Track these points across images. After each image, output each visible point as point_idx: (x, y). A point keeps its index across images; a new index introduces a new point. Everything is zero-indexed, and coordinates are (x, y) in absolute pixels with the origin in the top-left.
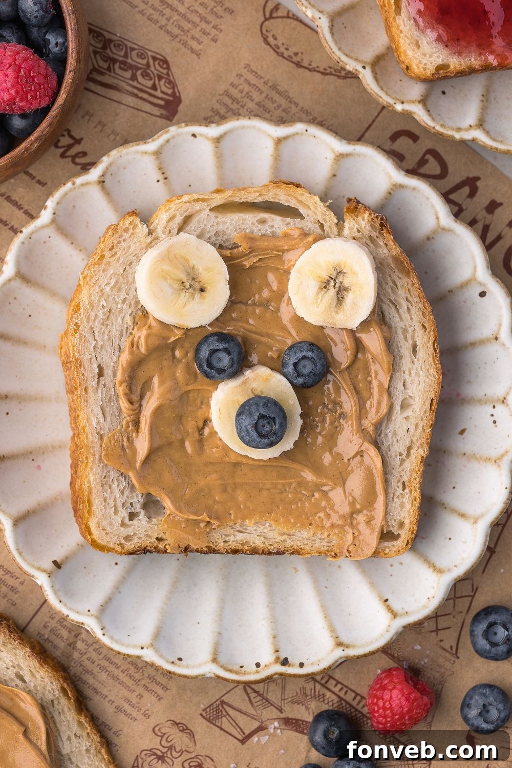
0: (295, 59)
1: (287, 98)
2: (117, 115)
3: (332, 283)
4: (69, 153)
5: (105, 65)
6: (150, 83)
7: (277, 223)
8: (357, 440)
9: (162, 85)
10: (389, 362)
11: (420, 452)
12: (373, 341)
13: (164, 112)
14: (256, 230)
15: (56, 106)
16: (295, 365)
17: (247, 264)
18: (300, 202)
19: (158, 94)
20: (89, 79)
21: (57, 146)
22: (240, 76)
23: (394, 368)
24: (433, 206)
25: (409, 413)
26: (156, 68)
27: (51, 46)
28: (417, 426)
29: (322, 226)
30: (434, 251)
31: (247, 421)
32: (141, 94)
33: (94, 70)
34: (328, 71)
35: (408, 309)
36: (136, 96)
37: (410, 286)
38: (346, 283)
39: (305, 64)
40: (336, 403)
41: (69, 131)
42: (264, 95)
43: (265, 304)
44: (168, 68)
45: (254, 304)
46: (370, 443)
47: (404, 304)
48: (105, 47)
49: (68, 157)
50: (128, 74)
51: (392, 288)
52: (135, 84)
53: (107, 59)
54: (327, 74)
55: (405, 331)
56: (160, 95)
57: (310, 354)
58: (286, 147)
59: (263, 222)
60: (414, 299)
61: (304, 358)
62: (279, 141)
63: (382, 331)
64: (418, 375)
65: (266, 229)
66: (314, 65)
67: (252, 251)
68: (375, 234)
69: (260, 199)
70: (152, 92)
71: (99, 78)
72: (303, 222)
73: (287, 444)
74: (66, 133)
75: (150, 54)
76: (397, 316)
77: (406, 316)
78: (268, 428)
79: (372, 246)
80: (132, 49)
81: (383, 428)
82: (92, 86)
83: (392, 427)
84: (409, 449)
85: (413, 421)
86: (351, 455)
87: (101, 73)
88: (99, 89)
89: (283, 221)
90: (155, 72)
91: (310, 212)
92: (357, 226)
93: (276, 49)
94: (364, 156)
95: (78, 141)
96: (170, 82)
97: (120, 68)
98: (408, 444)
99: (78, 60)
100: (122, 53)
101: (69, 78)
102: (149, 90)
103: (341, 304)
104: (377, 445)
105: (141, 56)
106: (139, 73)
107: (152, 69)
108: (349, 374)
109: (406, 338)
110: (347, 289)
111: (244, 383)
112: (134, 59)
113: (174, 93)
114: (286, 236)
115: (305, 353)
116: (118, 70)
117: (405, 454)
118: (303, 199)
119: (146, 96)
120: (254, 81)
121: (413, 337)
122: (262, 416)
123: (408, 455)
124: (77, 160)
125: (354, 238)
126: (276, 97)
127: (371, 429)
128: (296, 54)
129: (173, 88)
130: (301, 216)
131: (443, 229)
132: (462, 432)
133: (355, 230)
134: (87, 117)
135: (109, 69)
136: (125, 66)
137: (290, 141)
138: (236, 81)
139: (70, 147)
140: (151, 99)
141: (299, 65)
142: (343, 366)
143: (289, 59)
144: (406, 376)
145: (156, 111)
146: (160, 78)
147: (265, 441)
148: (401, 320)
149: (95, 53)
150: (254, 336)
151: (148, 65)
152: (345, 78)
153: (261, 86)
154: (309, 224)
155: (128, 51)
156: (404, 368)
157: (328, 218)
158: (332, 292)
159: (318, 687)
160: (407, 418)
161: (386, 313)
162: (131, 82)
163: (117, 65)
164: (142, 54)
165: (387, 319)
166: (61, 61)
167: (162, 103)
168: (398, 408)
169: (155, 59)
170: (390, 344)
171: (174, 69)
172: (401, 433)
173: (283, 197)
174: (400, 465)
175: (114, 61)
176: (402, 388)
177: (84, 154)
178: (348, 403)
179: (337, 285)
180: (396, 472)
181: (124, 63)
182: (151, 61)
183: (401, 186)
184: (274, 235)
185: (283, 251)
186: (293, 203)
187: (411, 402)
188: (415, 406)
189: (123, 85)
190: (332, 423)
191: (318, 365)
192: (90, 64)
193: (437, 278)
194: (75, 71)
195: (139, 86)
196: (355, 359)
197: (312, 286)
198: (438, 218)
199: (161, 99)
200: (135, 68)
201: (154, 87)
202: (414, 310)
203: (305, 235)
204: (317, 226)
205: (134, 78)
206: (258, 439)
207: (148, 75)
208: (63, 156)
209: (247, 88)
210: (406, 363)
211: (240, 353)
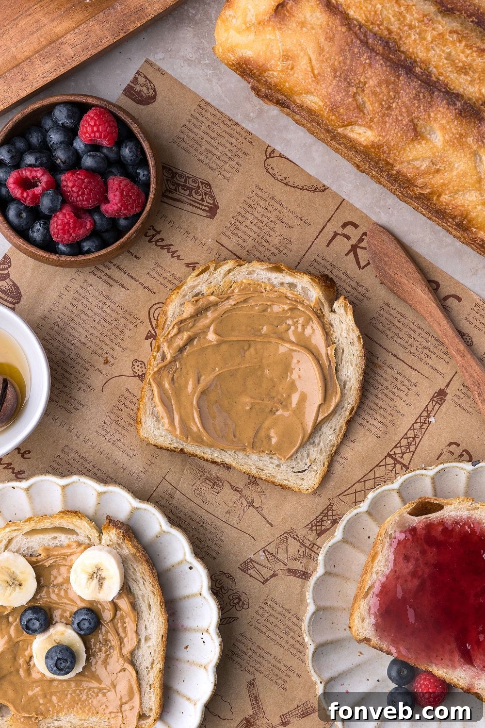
0: (285, 181)
1: (281, 204)
2: (181, 216)
3: (95, 576)
4: (153, 240)
5: (173, 188)
6: (200, 198)
7: (63, 538)
8: (121, 661)
9: (208, 199)
10: (134, 616)
11: (159, 666)
12: (124, 604)
13: (208, 214)
14: (51, 544)
15: (145, 212)
16: (78, 624)
17: (47, 564)
18: (76, 526)
19: (205, 203)
20: (164, 195)
21: (146, 235)
22: (252, 192)
23: (138, 618)
24: (157, 519)
25: (149, 643)
26: (203, 189)
27: (140, 176)
28: (155, 651)
29: (89, 539)
30: (161, 543)
31: (51, 663)
32: (195, 204)
33: (167, 190)
34: (304, 188)
35: (144, 583)
36: (192, 205)
37: (143, 571)
38: (103, 576)
39: (291, 184)
40: (107, 640)
41: (153, 226)
42: (267, 203)
43: (60, 585)
44: (210, 188)
45: (54, 586)
46: (129, 663)
47: (141, 581)
48: (173, 177)
49: (153, 242)
50: (187, 192)
51: (133, 572)
52: (191, 198)
53: (175, 184)
54: (304, 190)
55: (143, 596)
56: (206, 204)
57: (86, 617)
58: (69, 490)
59: (55, 538)
60: (147, 578)
61: (83, 619)
62: (64, 488)
63: (128, 598)
64: (153, 621)
65: (57, 543)
66: (296, 184)
67: (49, 557)
68: (120, 542)
69: (52, 526)
70: (201, 202)
71: (170, 195)
72: (78, 537)
73: (78, 669)
74: (151, 228)
75: (199, 180)
76: (137, 588)
77: (142, 588)
78: (64, 665)
79: (119, 548)
80: (189, 178)
81: (136, 653)
82: (166, 200)
83: (140, 652)
84: (152, 664)
85: (152, 648)
86: (119, 671)
87: (171, 192)
88: (170, 202)
89: (67, 537)
90: (203, 191)
91: (81, 531)
92: (109, 538)
93: (273, 176)
94: (115, 492)
95: (159, 232)
96: (212, 197)
97: (182, 189)
98: (151, 661)
99: (157, 185)
100: (183, 180)
101: (152, 195)
102: (199, 202)
103: (101, 588)
104: (133, 664)
105: (194, 181)
106: (193, 191)
107: (201, 189)
108: (113, 623)
109: (144, 600)
110: (104, 579)
111: (50, 637)
112: (190, 183)
113: (214, 202)
114: (69, 546)
115: (84, 617)
116: (181, 190)
117: (150, 667)
118: (77, 524)
119: (198, 205)
120: (261, 194)
121: (148, 600)
122: (58, 659)
123: (152, 667)
124: (158, 244)
125: (108, 546)
126: (274, 204)
127: (128, 655)
128: (285, 178)
129: (214, 200)
130: (77, 534)
131: (164, 532)
132: (187, 647)
133: (108, 540)
134: (163, 218)
135: (176, 190)
136: (185, 188)
137: (70, 486)
138: (251, 195)
139: (154, 236)
140: (201, 207)
141: (287, 184)
142: (108, 620)
143: (281, 181)
144: (146, 622)
145: (204, 214)
146: (206, 194)
147: (63, 672)
148: (140, 590)
149: (167, 180)
150: (54, 605)
151: (199, 187)
152: (314, 191)
153: (265, 197)
154: (81, 538)
155: (187, 179)
156: (144, 618)
157: (92, 534)
158: (95, 581)
159: (307, 550)
160: (149, 647)
161: (131, 587)
162: (189, 197)
163: (180, 187)
164: (195, 181)
165: (132, 590)
166: (147, 184)
167: (207, 209)
168: (143, 641)
169: (202, 183)
170: (134, 606)
171: (214, 189)
172: (147, 655)
173: (65, 523)
174: (148, 674)
175: (179, 185)
176: (145, 629)
177: (162, 240)
178: (114, 641)
179: (98, 576)
180: (146, 679)
181: (185, 186)
182: (200, 185)
183: (138, 509)
184: (62, 546)
185: (67, 556)
186: (71, 527)
187: (151, 637)
188: (153, 640)
189: (185, 199)
190: (106, 652)
191: (92, 623)
192: (164, 187)
193: (165, 558)
194: (156, 190)
195: (193, 199)
196: (115, 614)
197: (84, 577)
198: (161, 526)
199: (207, 206)
200: (191, 189)
201: (202, 200)
202: (147, 584)
203: (79, 544)
204: (87, 539)
205: (190, 195)
206: (59, 672)
207: (198, 192)
208: (150, 241)
209: (257, 199)
210: (145, 615)
211: (45, 619)
